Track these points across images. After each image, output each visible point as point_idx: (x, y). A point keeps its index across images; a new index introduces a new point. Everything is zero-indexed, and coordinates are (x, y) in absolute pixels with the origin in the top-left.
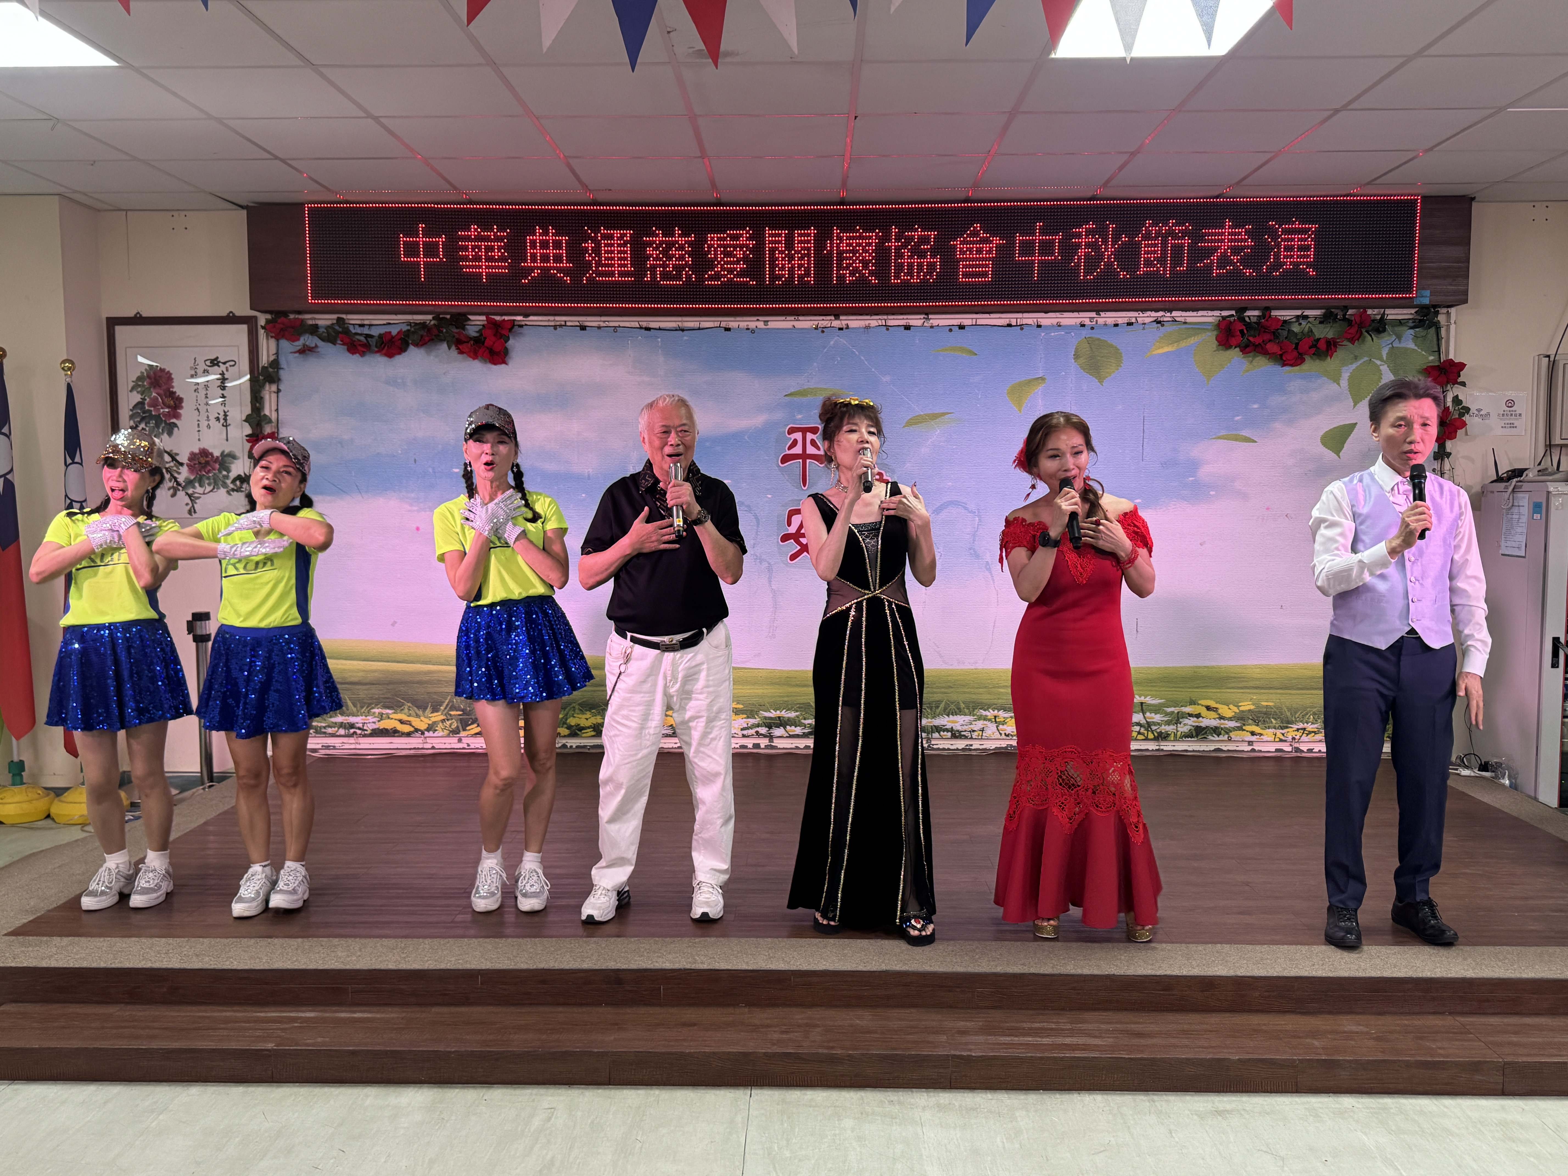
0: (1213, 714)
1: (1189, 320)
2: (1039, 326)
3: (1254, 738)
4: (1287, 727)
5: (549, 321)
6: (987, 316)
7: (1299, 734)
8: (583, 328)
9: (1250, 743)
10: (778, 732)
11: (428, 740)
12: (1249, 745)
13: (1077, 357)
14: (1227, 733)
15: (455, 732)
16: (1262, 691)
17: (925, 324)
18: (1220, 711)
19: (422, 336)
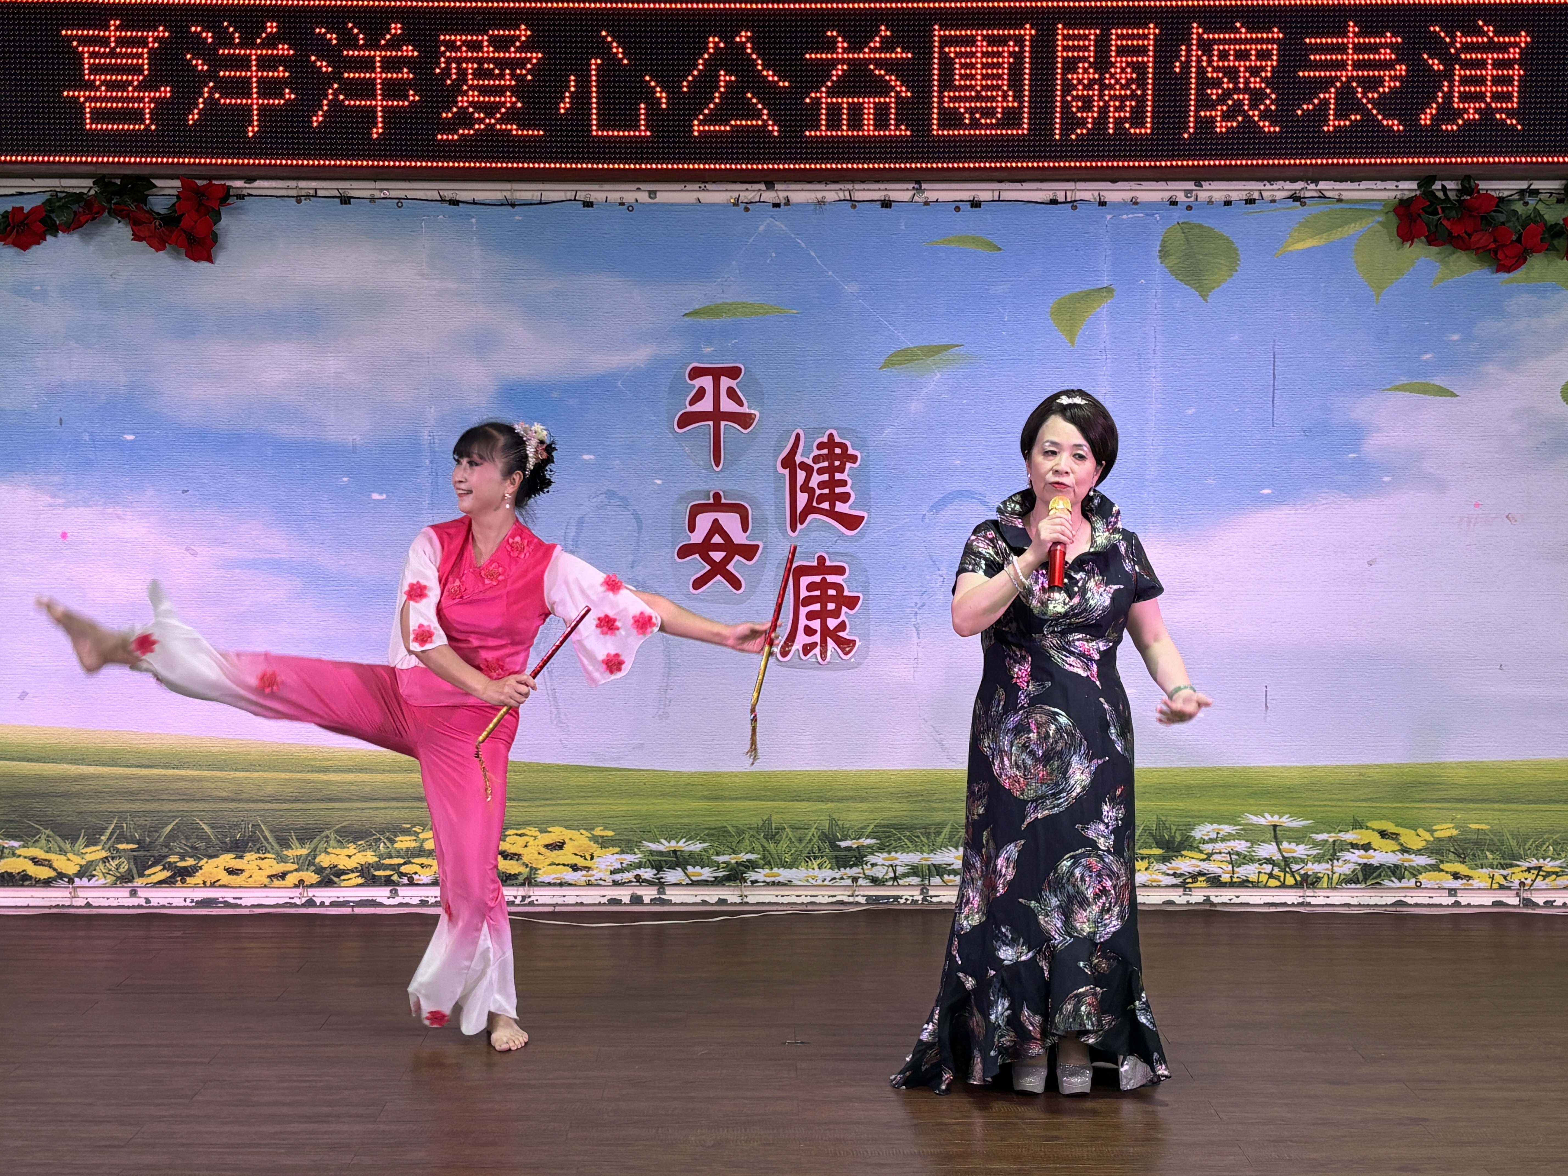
0: (1391, 844)
1: (1346, 195)
2: (1102, 204)
3: (1457, 884)
4: (1512, 866)
5: (288, 188)
6: (1017, 186)
7: (1531, 876)
8: (345, 200)
9: (1452, 892)
10: (672, 876)
11: (81, 893)
12: (1450, 895)
13: (1164, 254)
14: (1414, 876)
15: (124, 879)
16: (1471, 806)
17: (916, 198)
18: (1402, 840)
19: (75, 213)
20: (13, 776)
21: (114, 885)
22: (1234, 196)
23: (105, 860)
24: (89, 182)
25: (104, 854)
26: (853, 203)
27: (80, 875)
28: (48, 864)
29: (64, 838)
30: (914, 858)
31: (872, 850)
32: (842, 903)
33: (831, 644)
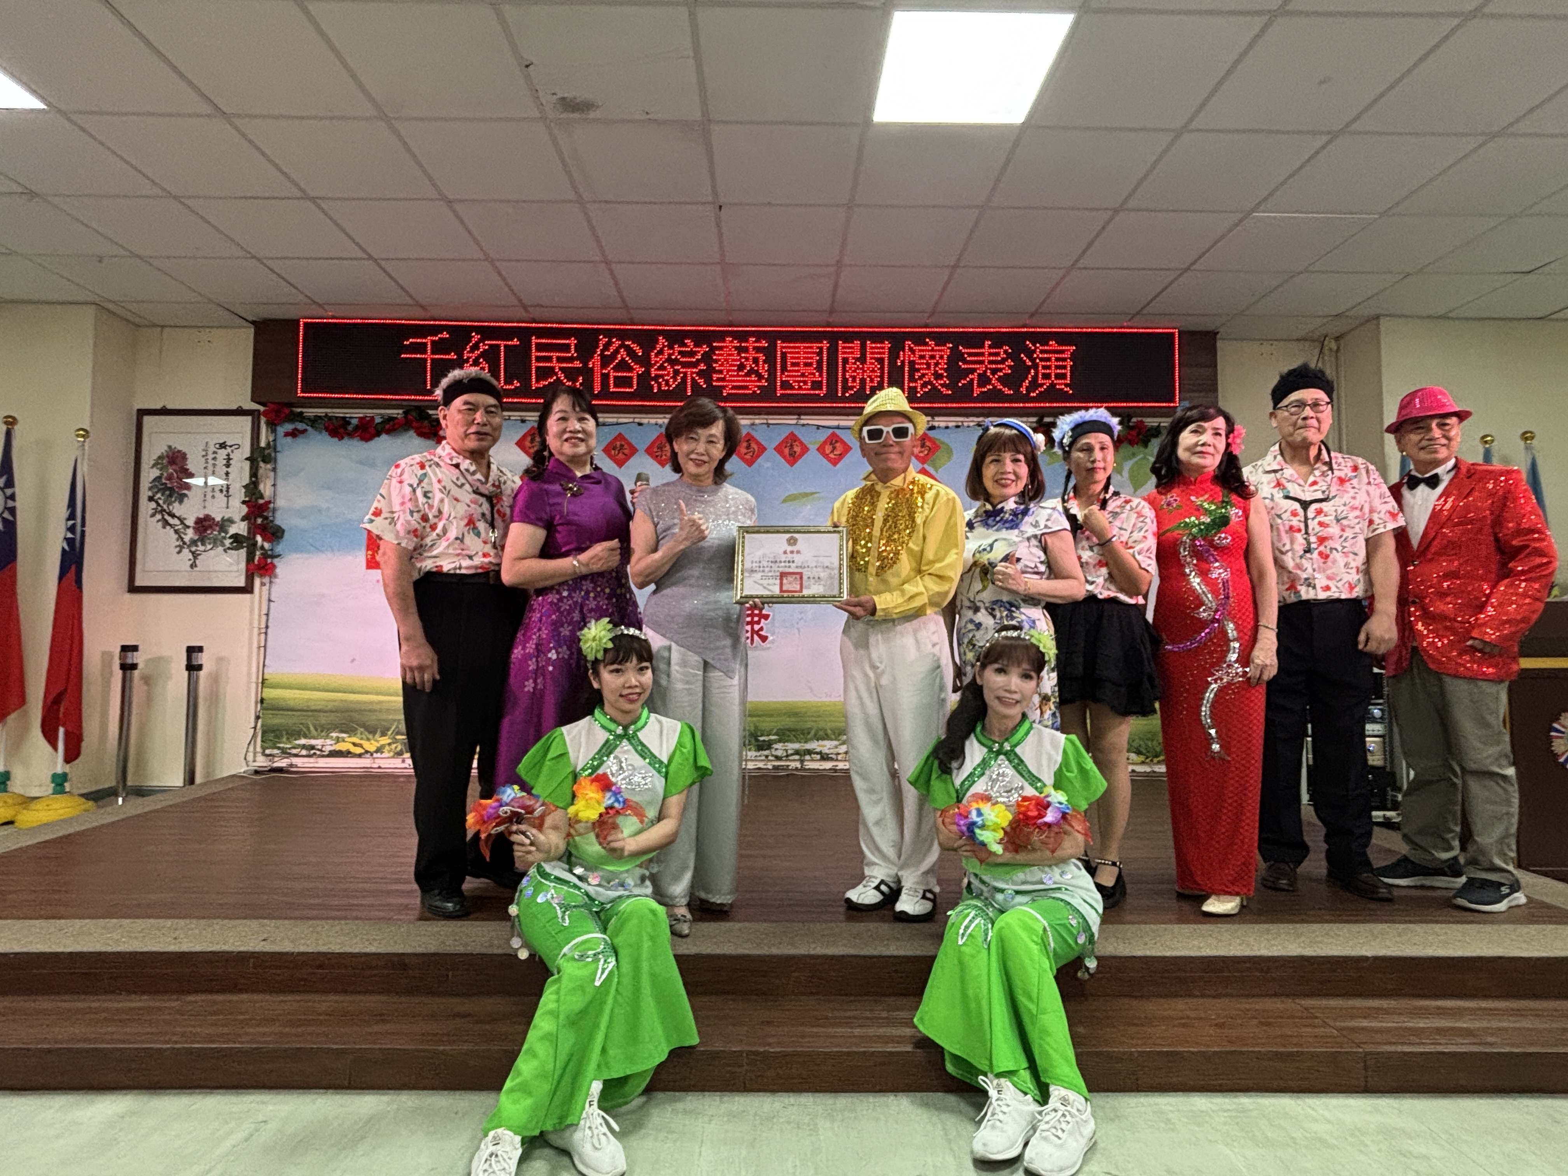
8: (523, 421)
11: (376, 761)
17: (798, 423)
19: (392, 426)
20: (346, 701)
21: (393, 757)
22: (950, 424)
23: (389, 744)
24: (401, 411)
25: (389, 741)
26: (768, 425)
27: (377, 751)
28: (361, 746)
29: (370, 732)
30: (796, 746)
31: (776, 742)
32: (759, 769)
33: (756, 637)
